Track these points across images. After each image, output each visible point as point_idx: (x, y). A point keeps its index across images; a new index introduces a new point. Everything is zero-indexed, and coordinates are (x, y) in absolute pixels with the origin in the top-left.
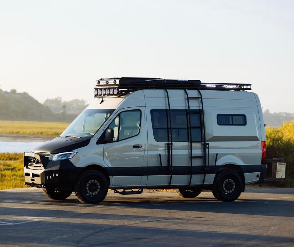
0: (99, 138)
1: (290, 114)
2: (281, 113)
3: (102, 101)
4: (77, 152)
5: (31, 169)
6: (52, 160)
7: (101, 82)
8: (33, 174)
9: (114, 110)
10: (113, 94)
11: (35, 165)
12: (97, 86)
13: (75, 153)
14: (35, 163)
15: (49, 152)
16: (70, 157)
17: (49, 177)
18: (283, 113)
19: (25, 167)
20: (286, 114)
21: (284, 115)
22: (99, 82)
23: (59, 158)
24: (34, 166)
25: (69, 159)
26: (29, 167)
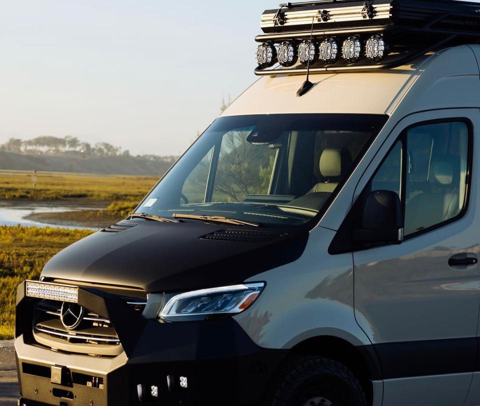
0: (337, 229)
1: (160, 158)
2: (147, 156)
3: (308, 86)
4: (262, 285)
5: (49, 348)
6: (158, 318)
7: (289, 15)
8: (65, 370)
9: (383, 118)
10: (362, 59)
11: (72, 334)
12: (266, 30)
13: (253, 289)
14: (75, 325)
15: (141, 286)
16: (237, 309)
17: (147, 391)
18: (151, 156)
19: (21, 337)
20: (155, 157)
21: (152, 159)
22: (281, 15)
23: (188, 313)
24: (69, 337)
25: (234, 317)
26: (38, 338)
